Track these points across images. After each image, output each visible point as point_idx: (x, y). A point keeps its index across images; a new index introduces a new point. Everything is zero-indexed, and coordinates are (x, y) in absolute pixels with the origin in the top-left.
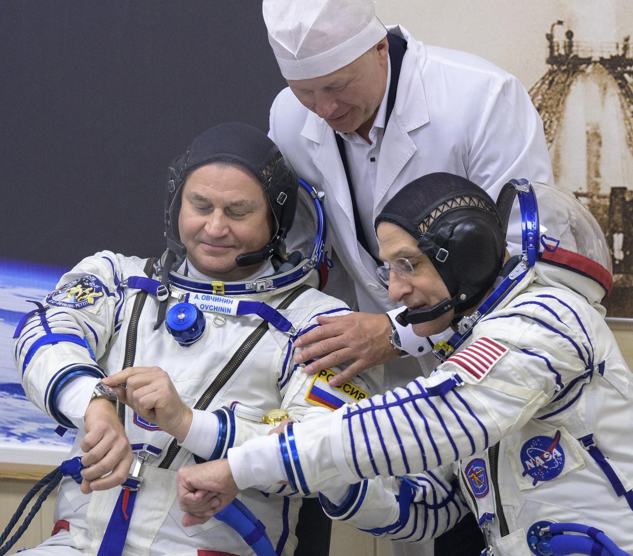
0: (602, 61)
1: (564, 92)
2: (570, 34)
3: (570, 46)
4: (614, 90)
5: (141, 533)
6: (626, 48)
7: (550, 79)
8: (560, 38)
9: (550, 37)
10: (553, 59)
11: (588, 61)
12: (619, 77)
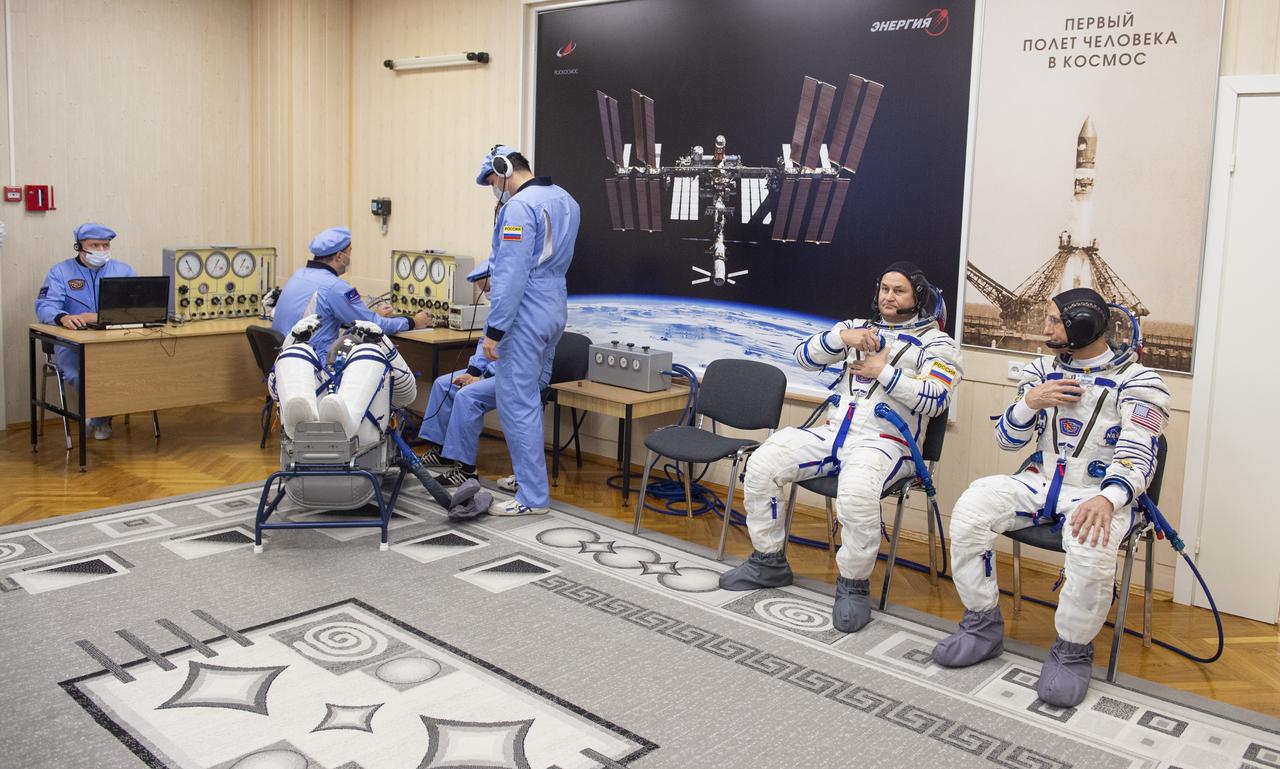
0: (1083, 249)
1: (1065, 261)
2: (1069, 237)
3: (1069, 242)
4: (1087, 261)
5: (856, 425)
6: (1094, 243)
7: (1059, 255)
8: (1065, 238)
9: (1061, 238)
10: (1061, 247)
11: (1077, 248)
12: (1090, 256)
